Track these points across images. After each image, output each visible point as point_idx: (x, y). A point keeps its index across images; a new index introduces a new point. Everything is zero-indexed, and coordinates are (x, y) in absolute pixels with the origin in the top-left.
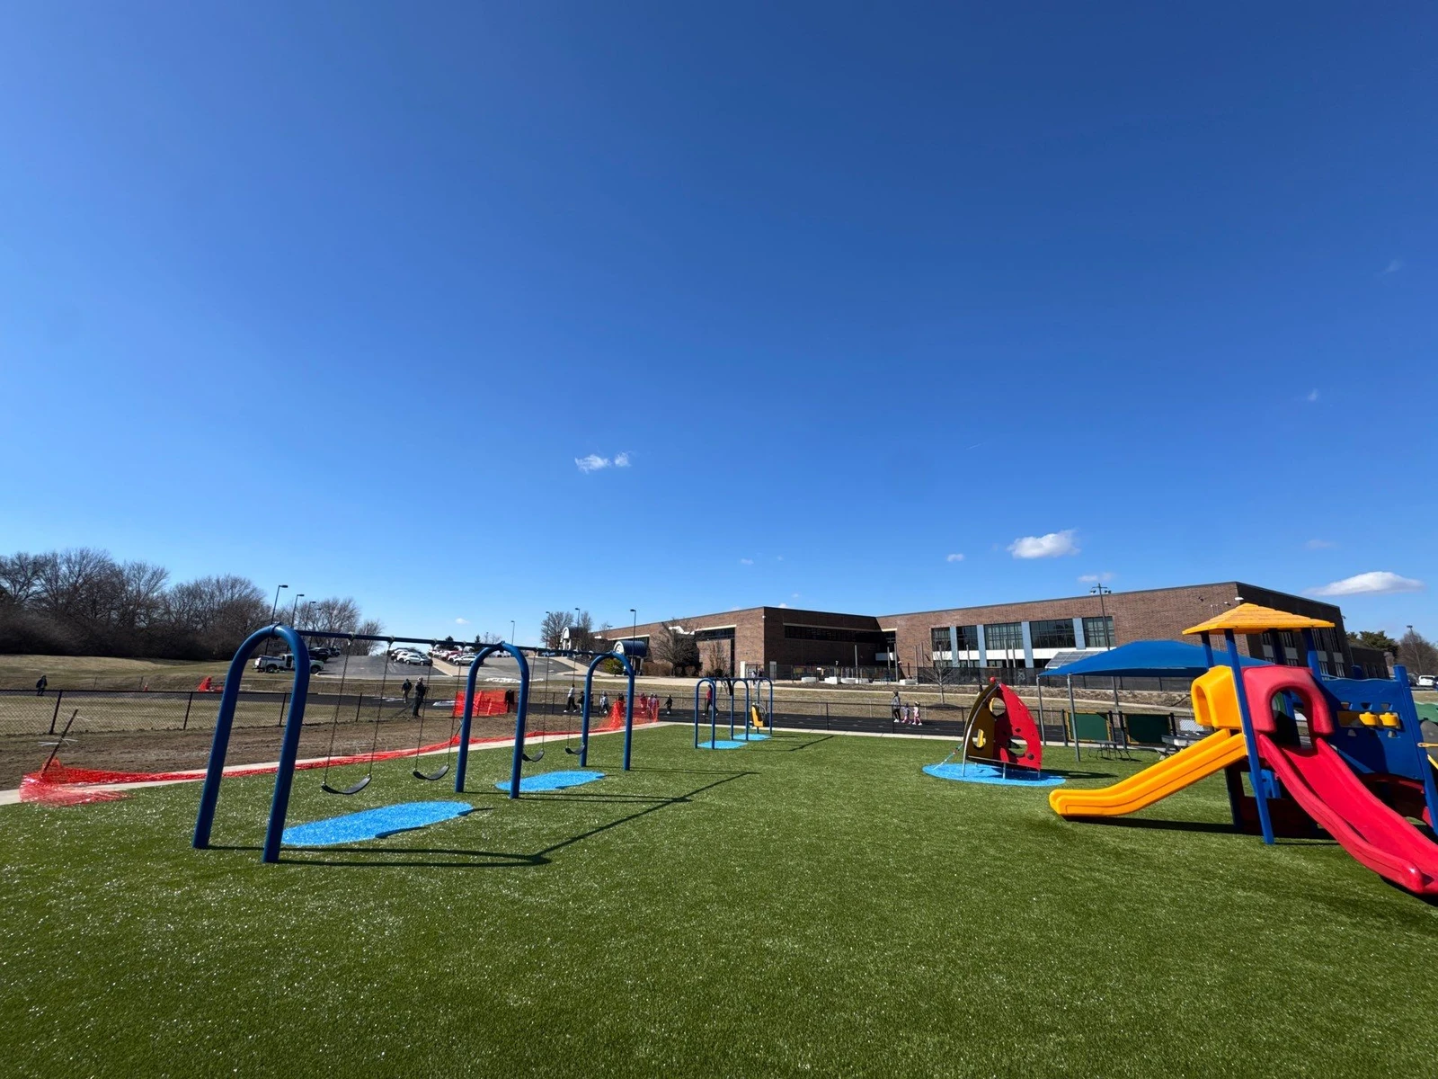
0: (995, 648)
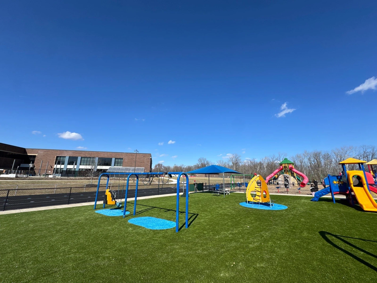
0: (83, 165)
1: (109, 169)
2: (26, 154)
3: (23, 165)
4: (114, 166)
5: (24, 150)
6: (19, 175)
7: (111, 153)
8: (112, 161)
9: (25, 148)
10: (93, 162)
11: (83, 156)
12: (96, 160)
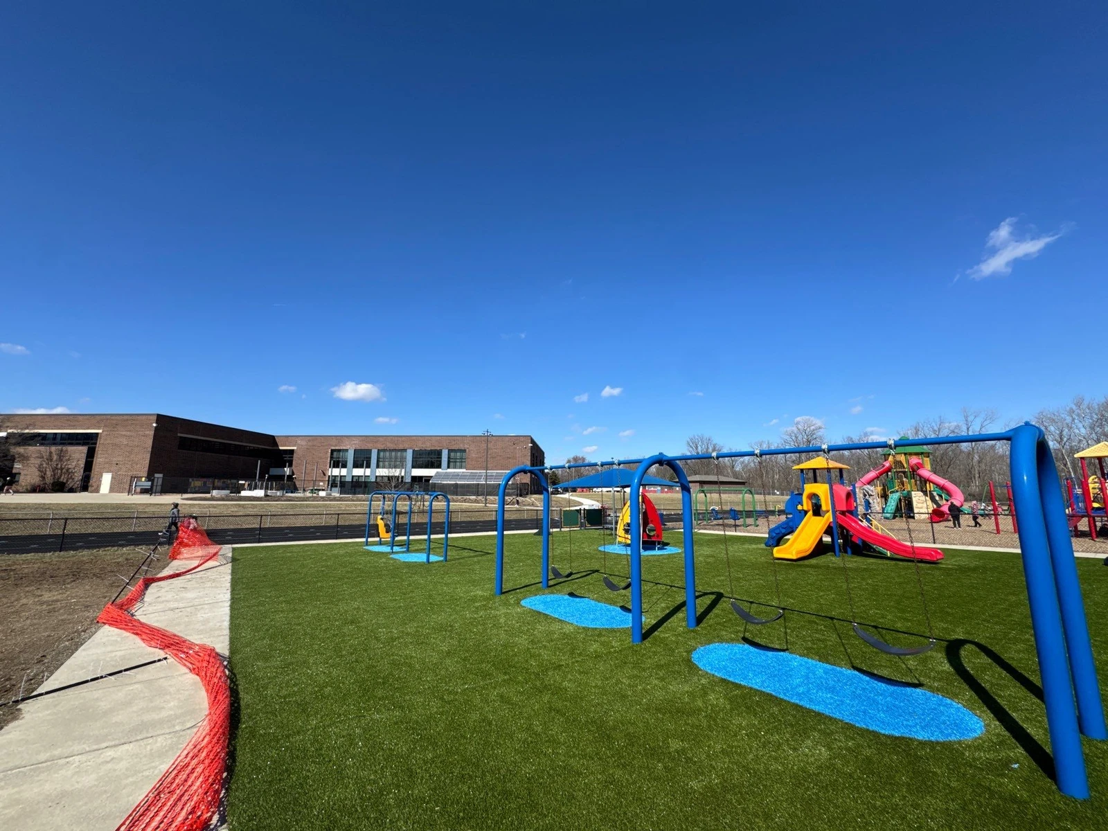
0: (384, 467)
1: (436, 475)
2: (275, 448)
3: (275, 471)
4: (448, 467)
5: (271, 440)
6: (269, 492)
7: (438, 438)
8: (441, 458)
9: (273, 437)
10: (403, 460)
11: (382, 447)
12: (409, 455)
